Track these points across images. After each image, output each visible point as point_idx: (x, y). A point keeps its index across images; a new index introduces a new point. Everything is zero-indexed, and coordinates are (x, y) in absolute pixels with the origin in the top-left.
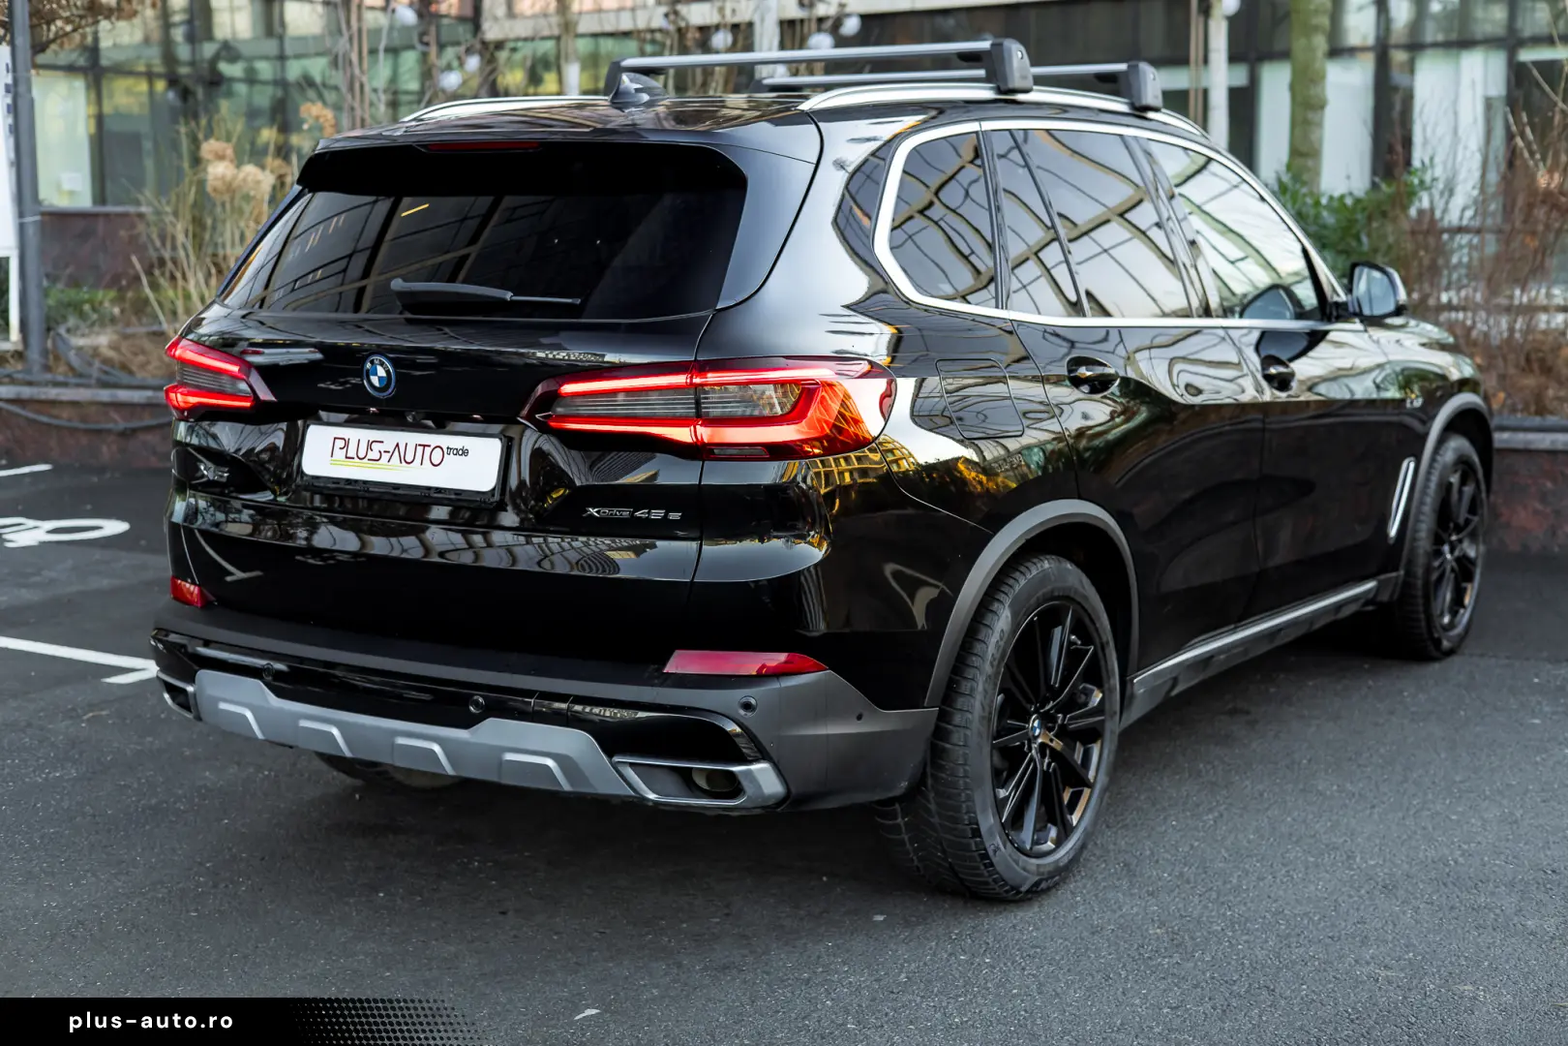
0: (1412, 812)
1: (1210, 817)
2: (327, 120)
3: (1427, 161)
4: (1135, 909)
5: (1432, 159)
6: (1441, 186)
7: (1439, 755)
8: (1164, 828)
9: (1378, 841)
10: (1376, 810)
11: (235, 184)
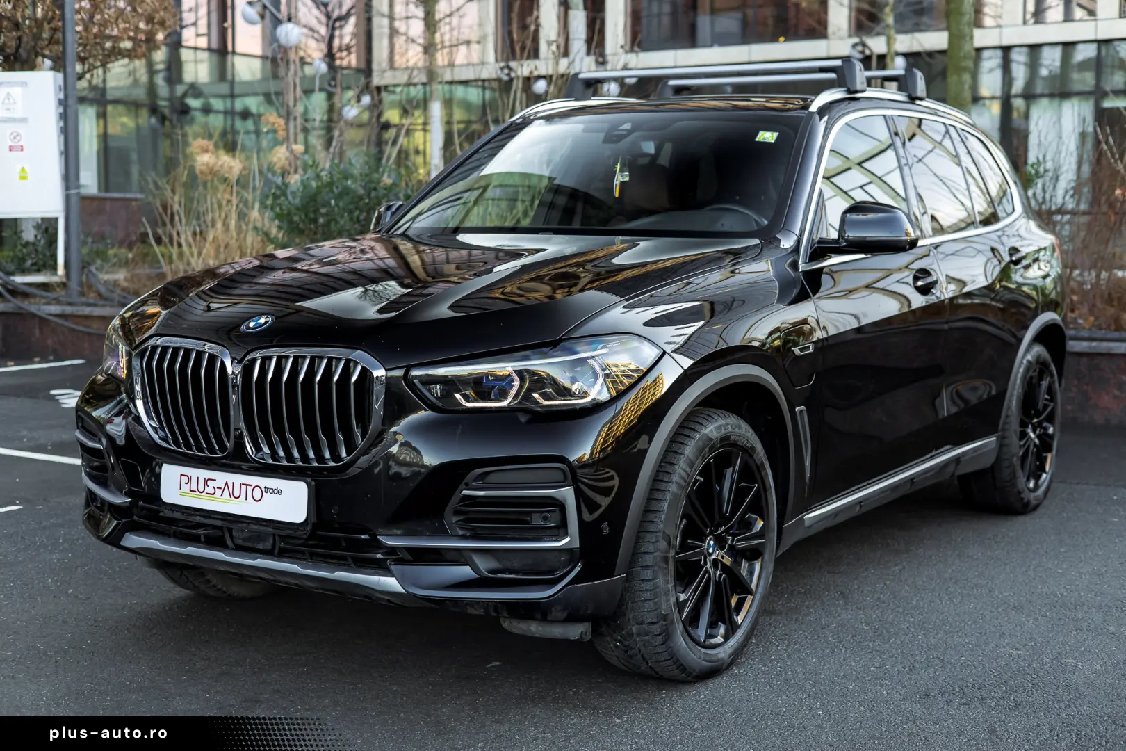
0: (1032, 568)
1: (897, 568)
2: (279, 126)
3: (1041, 158)
4: (849, 616)
5: (1044, 156)
6: (1050, 174)
7: (1049, 538)
8: (866, 574)
9: (1009, 583)
10: (1007, 567)
11: (217, 168)
